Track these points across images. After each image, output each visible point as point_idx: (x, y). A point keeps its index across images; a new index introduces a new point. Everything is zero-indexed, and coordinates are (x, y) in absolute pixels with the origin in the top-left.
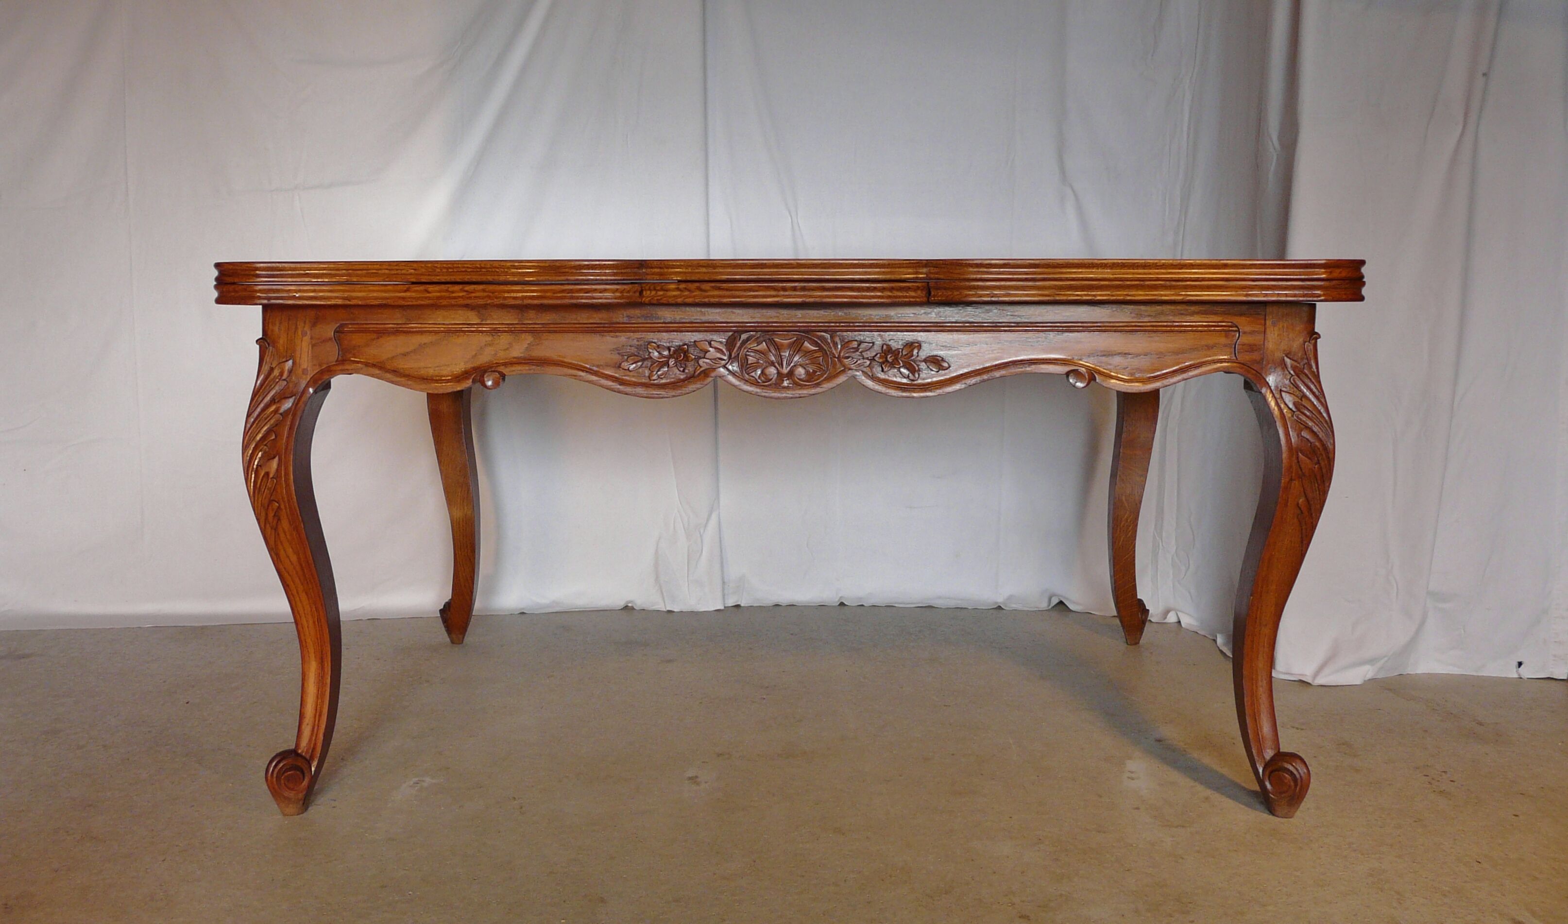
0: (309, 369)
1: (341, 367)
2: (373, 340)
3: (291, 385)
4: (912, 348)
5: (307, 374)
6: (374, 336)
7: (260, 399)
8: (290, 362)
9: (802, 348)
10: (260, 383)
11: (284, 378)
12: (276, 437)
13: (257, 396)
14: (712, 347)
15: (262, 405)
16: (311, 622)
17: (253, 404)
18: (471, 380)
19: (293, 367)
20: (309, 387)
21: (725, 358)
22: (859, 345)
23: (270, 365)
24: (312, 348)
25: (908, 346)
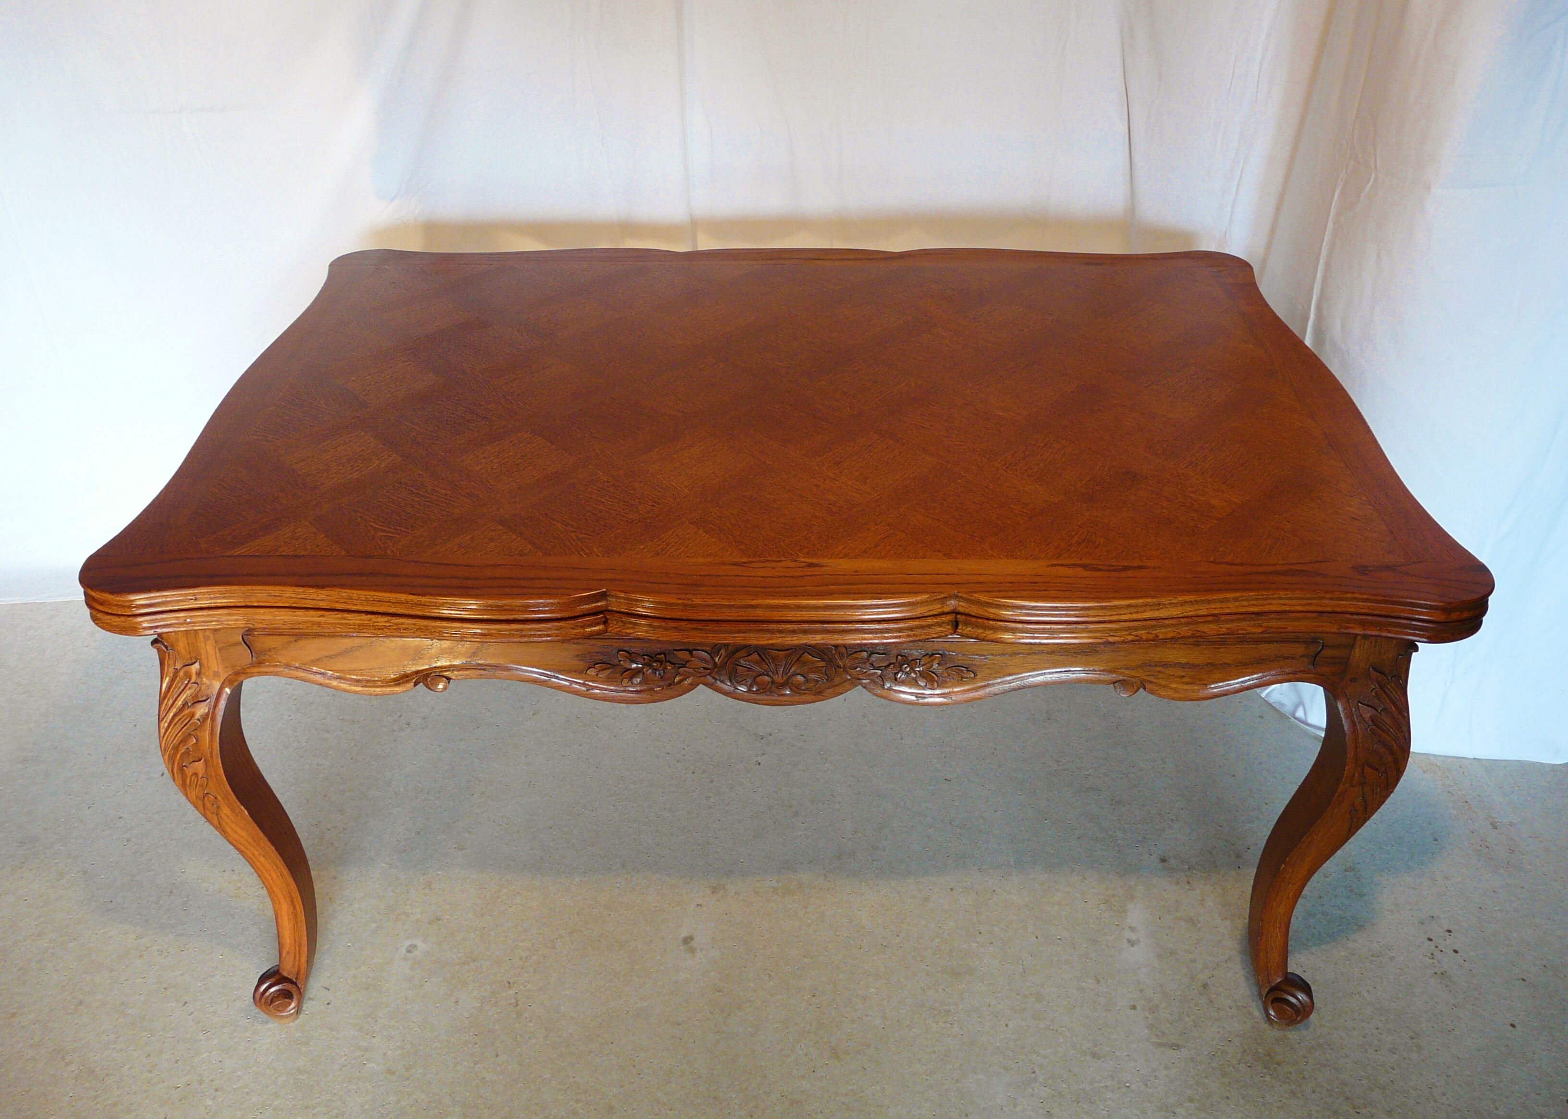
0: (220, 670)
1: (257, 670)
2: (291, 642)
3: (203, 687)
4: (932, 658)
5: (220, 676)
6: (292, 639)
7: (171, 702)
8: (197, 665)
9: (801, 659)
10: (167, 687)
11: (193, 681)
12: (197, 741)
13: (166, 700)
14: (694, 657)
15: (174, 710)
16: (274, 875)
17: (163, 709)
18: (413, 684)
19: (201, 668)
20: (224, 688)
21: (710, 667)
22: (870, 656)
23: (173, 667)
24: (220, 652)
25: (927, 657)
